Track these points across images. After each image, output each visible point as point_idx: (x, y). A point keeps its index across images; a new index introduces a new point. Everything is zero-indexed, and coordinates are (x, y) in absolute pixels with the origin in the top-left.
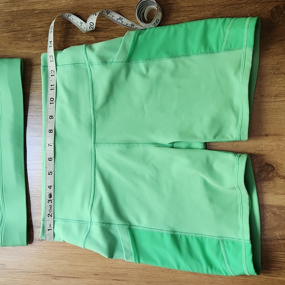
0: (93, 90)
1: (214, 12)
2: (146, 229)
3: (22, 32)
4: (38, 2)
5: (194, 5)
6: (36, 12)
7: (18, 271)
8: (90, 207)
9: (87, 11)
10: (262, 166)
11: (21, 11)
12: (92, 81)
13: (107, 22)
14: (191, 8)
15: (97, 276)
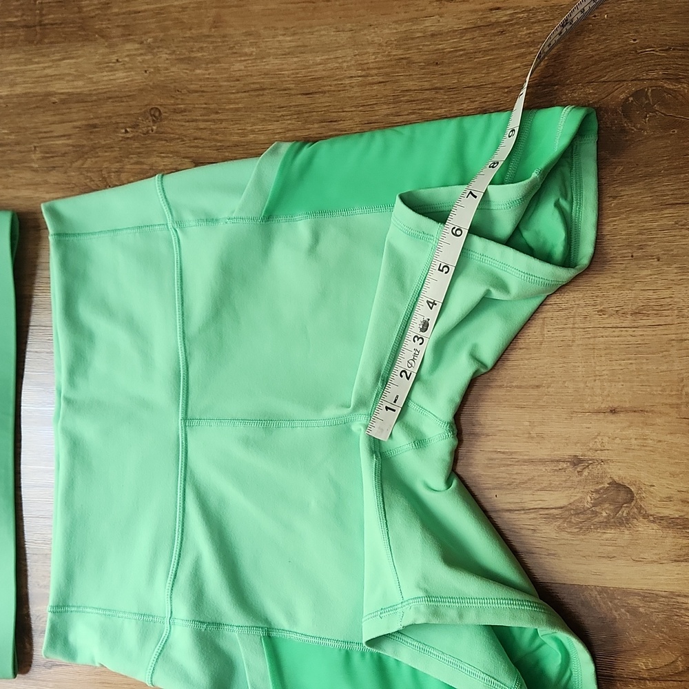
0: (182, 289)
1: (484, 105)
2: (309, 639)
3: (18, 148)
4: (60, 75)
5: (436, 85)
6: (54, 99)
8: (169, 586)
9: (177, 99)
10: (601, 489)
11: (18, 96)
12: (181, 267)
13: (224, 125)
14: (427, 95)
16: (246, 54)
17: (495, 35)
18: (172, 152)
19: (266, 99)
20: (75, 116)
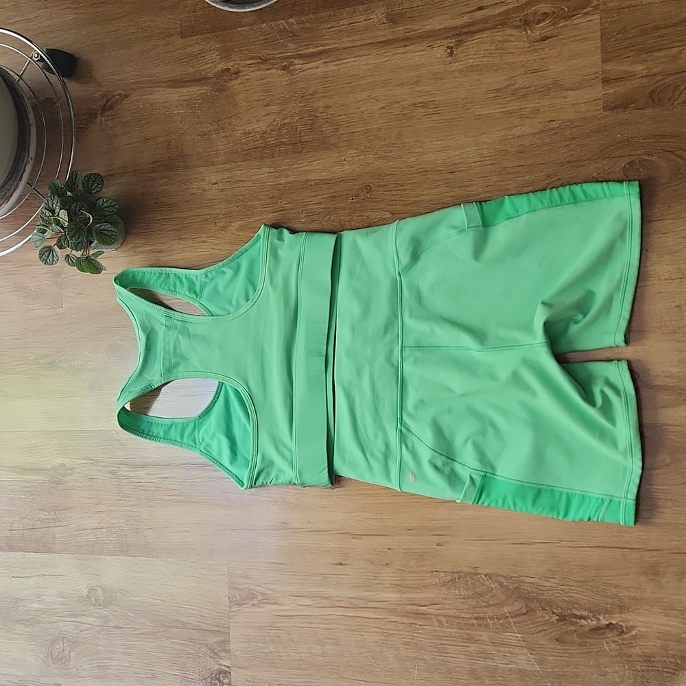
3: (293, 211)
4: (313, 170)
5: (522, 164)
6: (310, 183)
7: (304, 530)
9: (380, 179)
11: (290, 182)
13: (407, 192)
14: (517, 169)
15: (411, 532)
16: (416, 153)
17: (552, 135)
18: (379, 209)
19: (429, 177)
20: (323, 192)
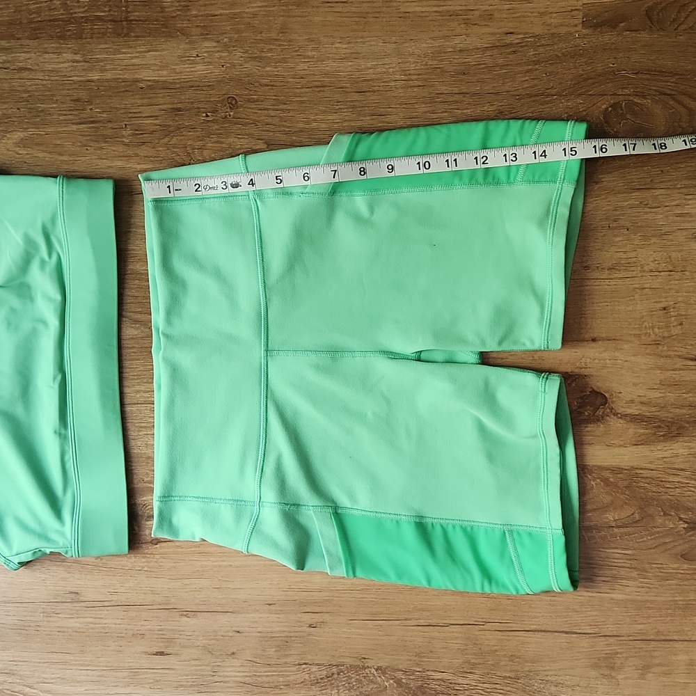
0: (261, 247)
1: (501, 108)
2: (368, 513)
3: (110, 125)
4: (146, 65)
5: (464, 91)
6: (141, 85)
7: (106, 604)
8: (258, 474)
9: (251, 90)
10: (584, 396)
11: (108, 81)
12: (260, 230)
13: (291, 114)
14: (457, 97)
15: (272, 607)
16: (309, 57)
17: (509, 54)
18: (247, 135)
19: (326, 95)
20: (161, 100)
